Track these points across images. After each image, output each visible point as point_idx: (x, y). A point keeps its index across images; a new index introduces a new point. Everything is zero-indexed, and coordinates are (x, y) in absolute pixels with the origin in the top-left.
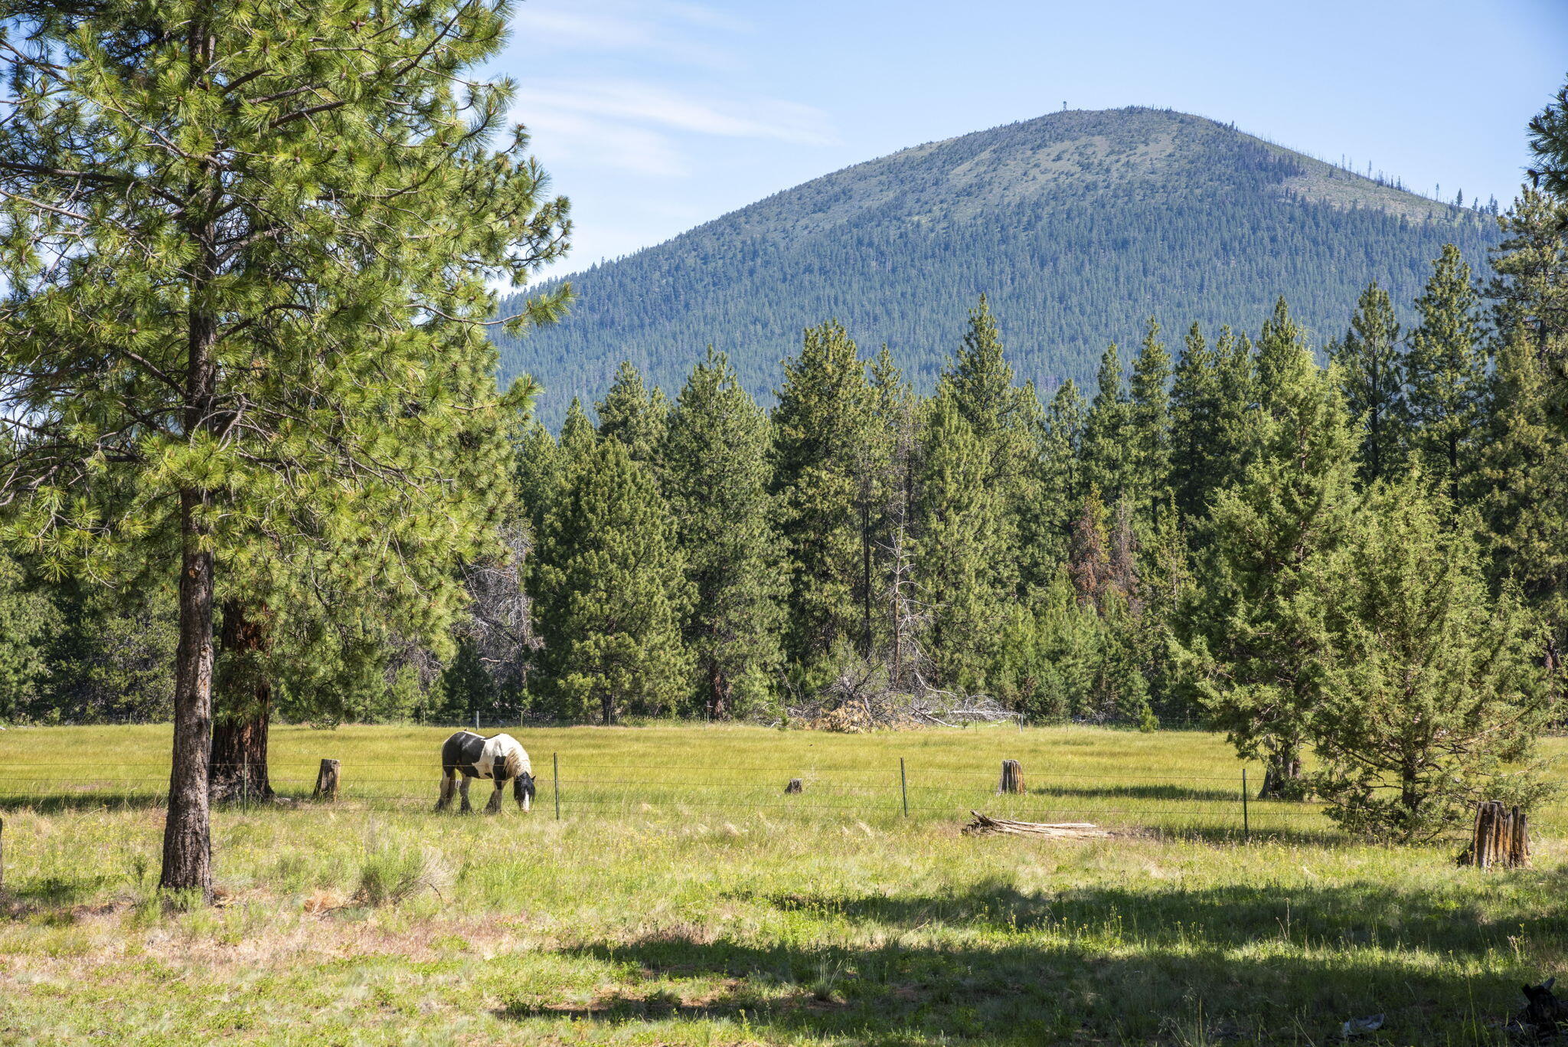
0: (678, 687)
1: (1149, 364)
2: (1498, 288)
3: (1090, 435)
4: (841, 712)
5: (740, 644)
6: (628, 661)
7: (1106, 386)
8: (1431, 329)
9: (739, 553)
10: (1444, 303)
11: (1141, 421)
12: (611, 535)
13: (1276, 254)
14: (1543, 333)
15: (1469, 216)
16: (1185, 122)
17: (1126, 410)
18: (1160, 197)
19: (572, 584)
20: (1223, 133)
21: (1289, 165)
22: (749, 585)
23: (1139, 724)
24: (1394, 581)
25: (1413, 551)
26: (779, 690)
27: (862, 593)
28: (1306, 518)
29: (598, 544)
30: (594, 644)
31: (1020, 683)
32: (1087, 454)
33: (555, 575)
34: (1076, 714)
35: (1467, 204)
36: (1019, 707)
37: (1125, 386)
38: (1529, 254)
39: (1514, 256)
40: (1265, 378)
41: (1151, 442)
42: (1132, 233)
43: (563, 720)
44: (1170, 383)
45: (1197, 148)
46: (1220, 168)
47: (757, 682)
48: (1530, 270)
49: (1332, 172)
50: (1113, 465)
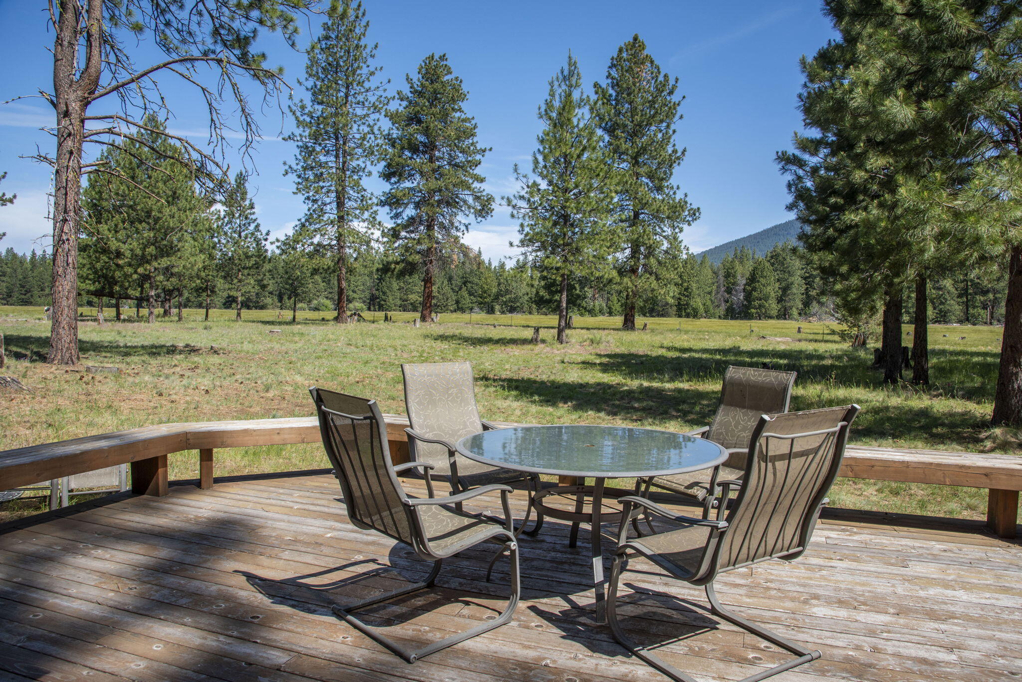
0: (774, 313)
4: (813, 318)
5: (791, 303)
6: (764, 307)
9: (792, 283)
12: (761, 279)
19: (752, 290)
22: (794, 291)
26: (800, 314)
29: (758, 282)
30: (756, 303)
33: (748, 288)
43: (750, 319)
47: (795, 312)
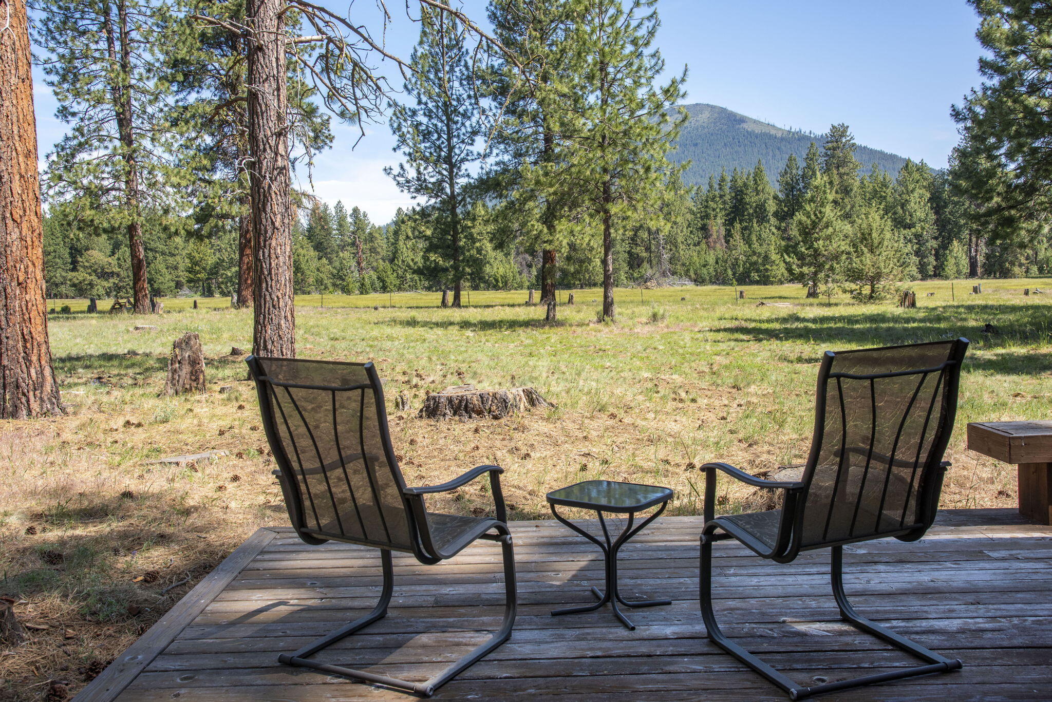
1: (723, 180)
2: (826, 154)
3: (707, 201)
4: (649, 284)
7: (711, 187)
8: (808, 167)
10: (811, 159)
11: (721, 197)
13: (740, 146)
14: (838, 167)
15: (794, 134)
16: (713, 107)
17: (717, 193)
18: (706, 130)
20: (723, 110)
21: (742, 120)
23: (731, 285)
24: (870, 234)
25: (874, 226)
26: (628, 278)
27: (648, 249)
28: (820, 220)
31: (695, 274)
32: (707, 207)
34: (713, 283)
35: (793, 130)
36: (695, 281)
37: (717, 187)
38: (835, 144)
39: (830, 145)
40: (756, 183)
41: (724, 203)
42: (699, 141)
44: (729, 184)
45: (716, 115)
46: (723, 121)
48: (834, 149)
49: (755, 121)
50: (714, 210)
